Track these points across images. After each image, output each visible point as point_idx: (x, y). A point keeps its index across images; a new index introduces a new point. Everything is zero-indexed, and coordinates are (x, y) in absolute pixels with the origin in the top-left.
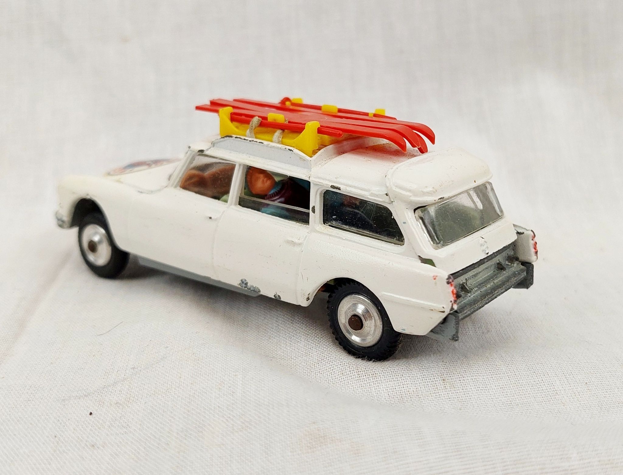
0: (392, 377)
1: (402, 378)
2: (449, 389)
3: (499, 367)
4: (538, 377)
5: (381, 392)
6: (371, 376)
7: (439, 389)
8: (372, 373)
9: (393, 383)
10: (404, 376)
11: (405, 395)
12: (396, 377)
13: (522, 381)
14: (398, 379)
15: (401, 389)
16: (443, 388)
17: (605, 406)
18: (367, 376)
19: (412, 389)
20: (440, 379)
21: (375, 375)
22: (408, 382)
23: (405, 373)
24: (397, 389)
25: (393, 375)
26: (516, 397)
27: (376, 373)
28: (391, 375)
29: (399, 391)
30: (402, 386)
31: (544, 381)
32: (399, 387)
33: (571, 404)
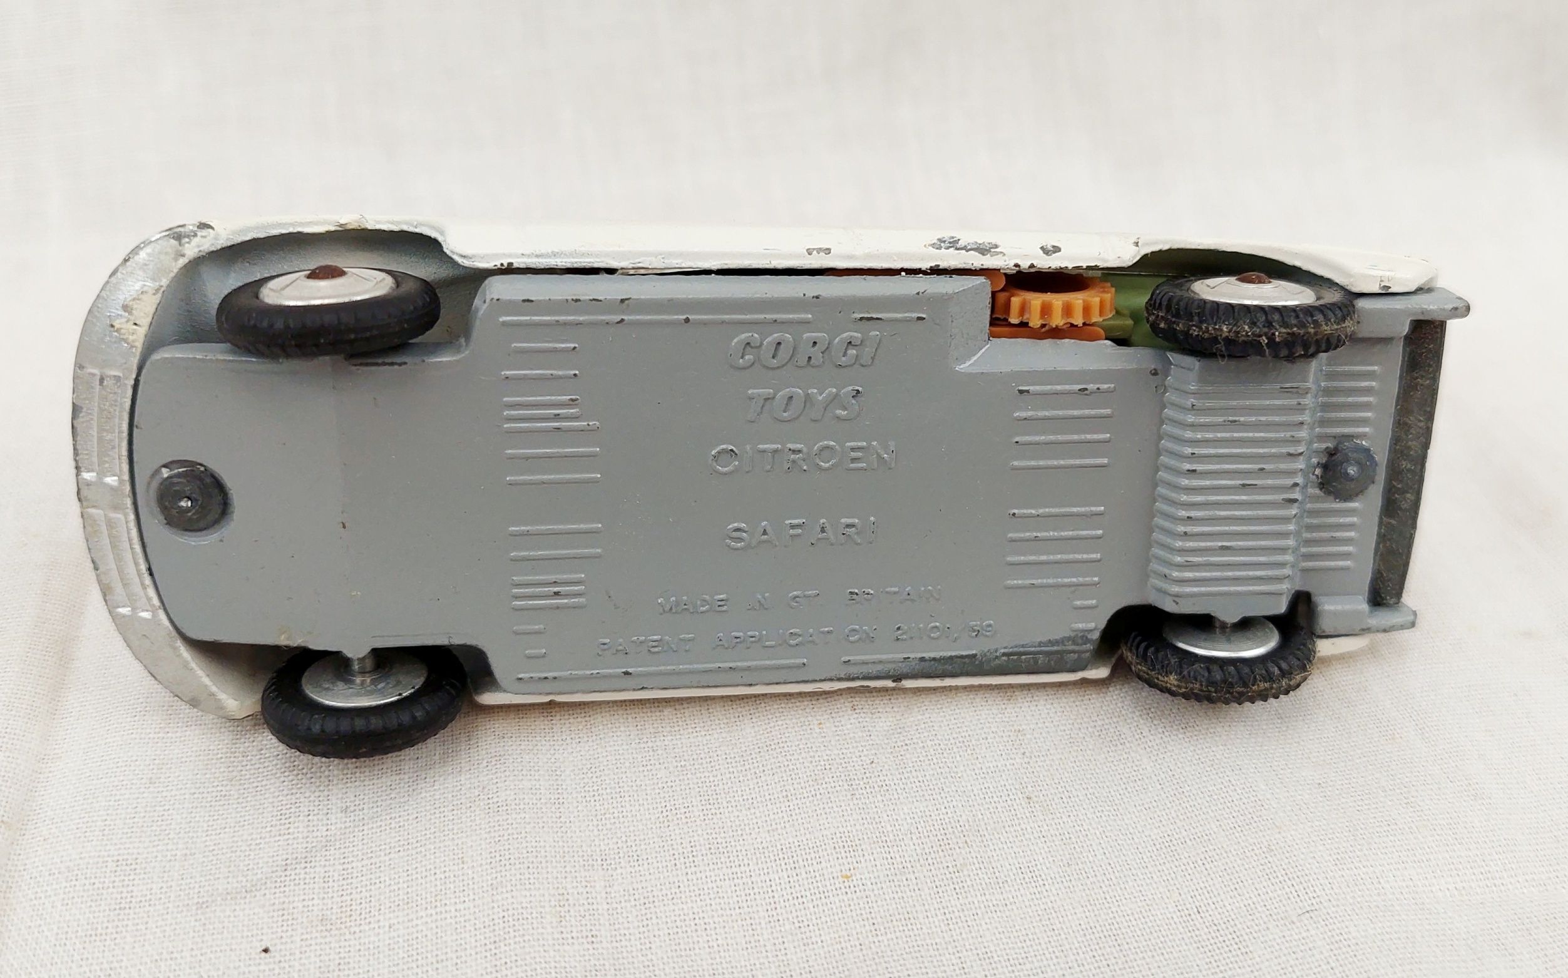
0: (921, 793)
1: (943, 795)
2: (1042, 818)
3: (1137, 763)
4: (1221, 775)
5: (900, 822)
6: (877, 789)
7: (1019, 816)
8: (880, 784)
9: (925, 804)
10: (946, 790)
11: (950, 830)
12: (930, 792)
13: (1188, 788)
14: (935, 796)
15: (942, 817)
16: (1028, 815)
17: (1362, 832)
18: (869, 790)
19: (964, 817)
20: (1020, 796)
21: (885, 788)
22: (955, 803)
23: (948, 784)
24: (933, 817)
25: (924, 788)
26: (1179, 824)
27: (887, 783)
28: (919, 789)
29: (939, 822)
30: (944, 811)
31: (1234, 782)
32: (936, 812)
33: (1294, 827)
